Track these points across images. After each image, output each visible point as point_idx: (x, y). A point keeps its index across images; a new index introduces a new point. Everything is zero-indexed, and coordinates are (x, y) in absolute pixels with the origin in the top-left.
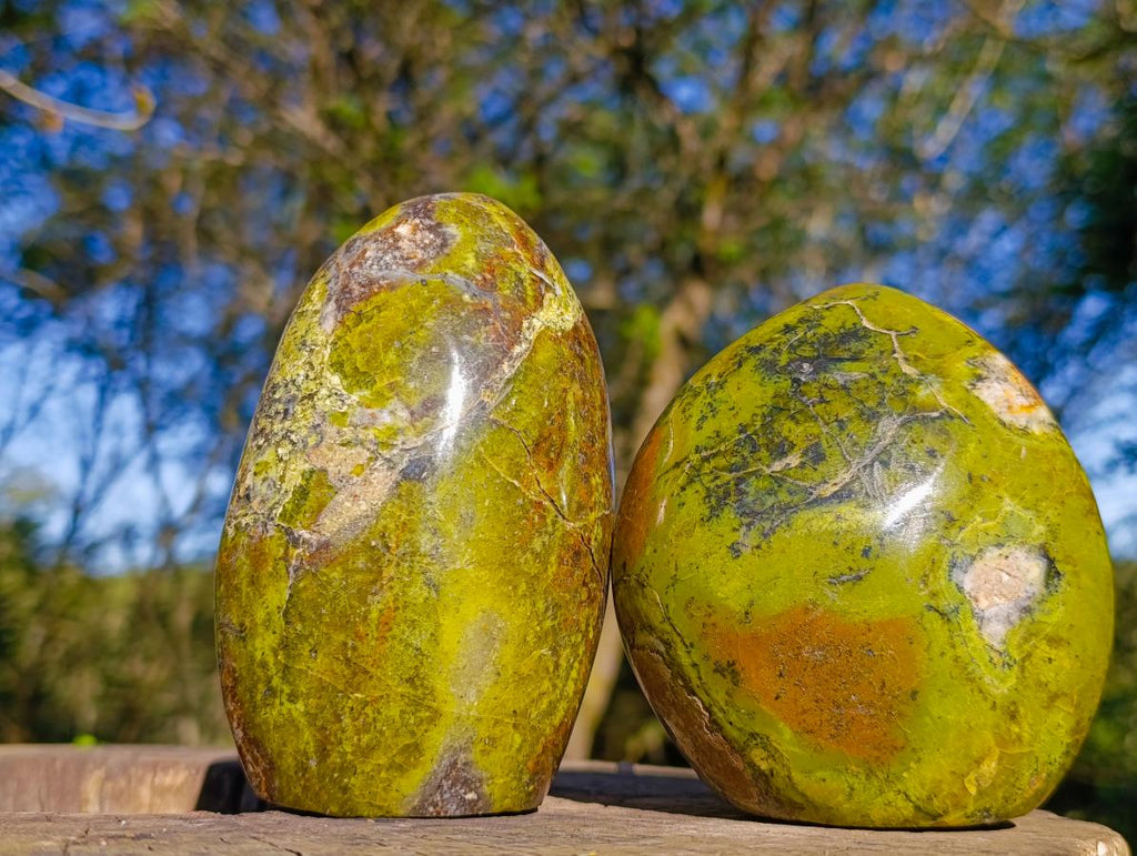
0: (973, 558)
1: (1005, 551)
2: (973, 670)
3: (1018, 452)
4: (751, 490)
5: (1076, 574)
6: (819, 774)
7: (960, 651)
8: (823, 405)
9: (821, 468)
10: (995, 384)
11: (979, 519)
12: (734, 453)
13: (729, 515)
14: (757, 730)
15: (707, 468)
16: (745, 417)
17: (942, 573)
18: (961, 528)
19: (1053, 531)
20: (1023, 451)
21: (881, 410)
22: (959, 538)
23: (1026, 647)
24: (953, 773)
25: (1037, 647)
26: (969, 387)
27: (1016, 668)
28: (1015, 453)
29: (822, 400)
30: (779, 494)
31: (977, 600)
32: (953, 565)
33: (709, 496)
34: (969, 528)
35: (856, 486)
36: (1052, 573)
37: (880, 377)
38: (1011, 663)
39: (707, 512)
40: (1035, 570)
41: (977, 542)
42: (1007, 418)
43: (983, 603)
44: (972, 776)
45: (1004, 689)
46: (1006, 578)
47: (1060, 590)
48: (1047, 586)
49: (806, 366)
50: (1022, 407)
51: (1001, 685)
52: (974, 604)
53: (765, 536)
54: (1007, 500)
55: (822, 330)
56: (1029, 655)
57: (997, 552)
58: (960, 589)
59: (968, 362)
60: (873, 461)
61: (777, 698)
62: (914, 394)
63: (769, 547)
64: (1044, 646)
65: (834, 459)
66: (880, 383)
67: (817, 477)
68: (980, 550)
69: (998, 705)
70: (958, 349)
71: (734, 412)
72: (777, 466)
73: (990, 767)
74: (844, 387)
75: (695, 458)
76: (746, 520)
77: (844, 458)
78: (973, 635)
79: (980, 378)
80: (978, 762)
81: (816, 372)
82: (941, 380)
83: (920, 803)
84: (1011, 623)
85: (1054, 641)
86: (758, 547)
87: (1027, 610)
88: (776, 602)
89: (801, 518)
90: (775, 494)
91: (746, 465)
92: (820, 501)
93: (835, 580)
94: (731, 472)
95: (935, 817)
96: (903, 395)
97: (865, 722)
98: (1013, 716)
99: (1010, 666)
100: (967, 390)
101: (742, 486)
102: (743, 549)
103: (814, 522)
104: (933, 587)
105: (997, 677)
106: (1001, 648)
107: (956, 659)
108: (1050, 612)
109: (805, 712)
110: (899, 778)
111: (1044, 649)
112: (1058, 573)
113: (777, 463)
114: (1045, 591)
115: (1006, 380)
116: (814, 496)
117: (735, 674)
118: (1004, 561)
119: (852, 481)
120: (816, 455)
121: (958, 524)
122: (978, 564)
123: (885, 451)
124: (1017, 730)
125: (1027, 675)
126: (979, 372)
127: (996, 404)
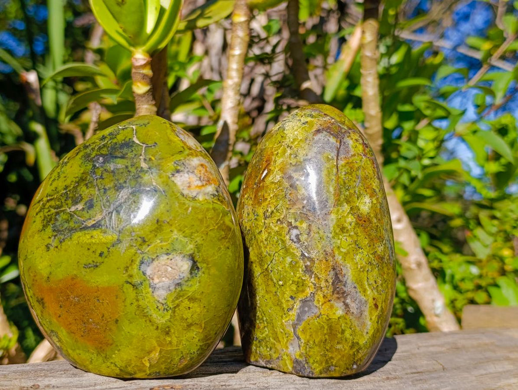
0: (153, 260)
1: (171, 257)
2: (148, 312)
3: (187, 209)
4: (60, 219)
5: (208, 268)
6: (78, 351)
7: (140, 303)
8: (101, 180)
9: (91, 212)
10: (186, 175)
11: (159, 241)
12: (59, 199)
13: (49, 230)
14: (53, 329)
15: (48, 204)
16: (68, 182)
17: (135, 267)
18: (149, 245)
19: (198, 247)
20: (190, 209)
21: (124, 185)
22: (147, 250)
23: (177, 302)
24: (136, 357)
25: (182, 302)
26: (171, 176)
27: (170, 311)
28: (185, 209)
29: (101, 178)
30: (70, 222)
31: (153, 279)
32: (142, 263)
33: (44, 220)
34: (153, 245)
35: (103, 222)
36: (195, 267)
37: (130, 169)
38: (168, 309)
39: (41, 227)
40: (186, 265)
41: (156, 252)
42: (185, 192)
43: (156, 281)
44: (146, 358)
45: (163, 321)
46: (170, 269)
47: (198, 275)
48: (191, 273)
49: (101, 159)
50: (197, 186)
51: (162, 319)
52: (151, 281)
53: (61, 242)
54: (175, 232)
55: (115, 141)
56: (178, 305)
57: (166, 257)
58: (144, 274)
59: (175, 163)
60: (113, 211)
61: (59, 317)
62: (142, 178)
63: (61, 248)
64: (186, 302)
65: (96, 209)
66: (129, 171)
67: (87, 216)
68: (157, 256)
69: (159, 328)
70: (173, 155)
71: (65, 179)
72: (73, 209)
73: (155, 355)
74: (113, 172)
75: (45, 199)
76: (55, 234)
77: (101, 208)
78: (148, 295)
79: (178, 171)
80: (149, 352)
81: (104, 162)
82: (158, 171)
83: (122, 368)
84: (170, 290)
85: (192, 299)
86: (57, 247)
87: (179, 284)
88: (60, 274)
89: (76, 235)
90: (69, 223)
91: (61, 206)
92: (86, 228)
93: (86, 266)
94: (55, 209)
95: (131, 374)
96: (137, 178)
97: (96, 331)
98: (167, 333)
99: (167, 310)
100: (169, 178)
101: (57, 217)
102: (51, 248)
103: (81, 238)
104: (130, 272)
105: (160, 315)
106: (164, 302)
107: (138, 306)
108: (191, 286)
109: (70, 324)
110: (111, 357)
111: (186, 303)
112: (198, 268)
113: (73, 207)
114: (189, 276)
115: (193, 172)
116: (84, 226)
117: (43, 304)
118: (169, 261)
119: (102, 219)
120: (90, 206)
121: (147, 243)
122: (156, 263)
123: (120, 205)
124: (169, 339)
125: (177, 315)
126: (179, 168)
127: (182, 185)
